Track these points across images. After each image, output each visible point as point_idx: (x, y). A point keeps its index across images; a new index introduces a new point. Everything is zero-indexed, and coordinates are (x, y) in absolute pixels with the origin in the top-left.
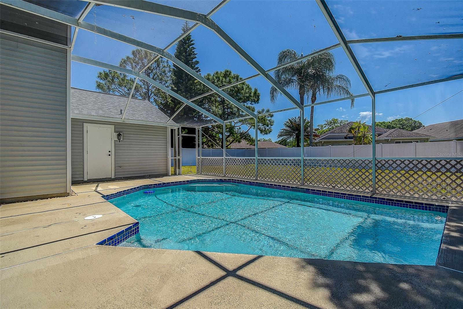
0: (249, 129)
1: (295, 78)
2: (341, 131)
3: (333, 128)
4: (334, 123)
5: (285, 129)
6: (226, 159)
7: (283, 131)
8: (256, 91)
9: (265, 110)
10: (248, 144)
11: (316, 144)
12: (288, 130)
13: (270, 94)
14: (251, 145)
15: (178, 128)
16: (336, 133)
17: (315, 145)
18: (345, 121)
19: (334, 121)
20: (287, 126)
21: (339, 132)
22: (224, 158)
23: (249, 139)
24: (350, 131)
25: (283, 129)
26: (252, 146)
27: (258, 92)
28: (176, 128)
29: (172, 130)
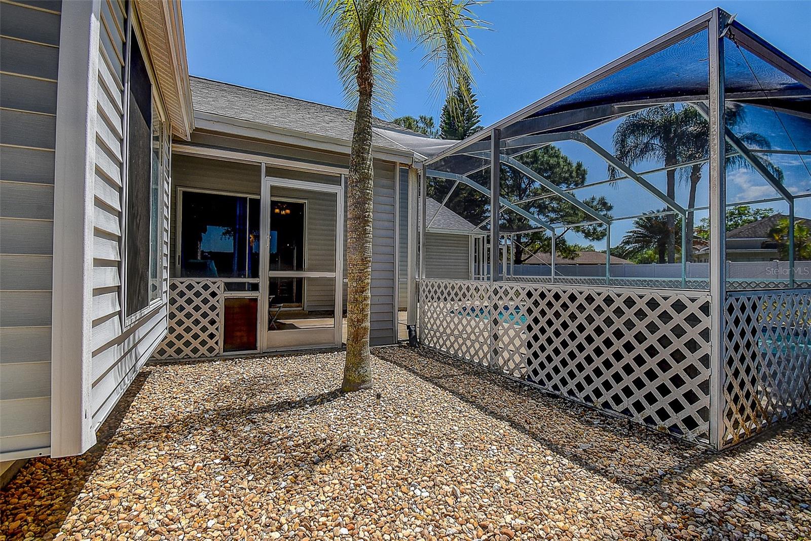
0: (565, 232)
1: (656, 141)
2: (755, 232)
3: (737, 225)
4: (739, 214)
5: (635, 232)
6: (556, 279)
7: (631, 234)
8: (579, 166)
9: (598, 199)
10: (559, 256)
11: (698, 258)
12: (642, 234)
13: (609, 170)
14: (566, 257)
15: (483, 237)
16: (742, 238)
17: (696, 259)
18: (766, 210)
19: (739, 211)
20: (642, 226)
21: (750, 235)
22: (552, 277)
23: (564, 249)
24: (770, 235)
25: (630, 232)
26: (567, 260)
27: (584, 167)
28: (480, 236)
29: (476, 239)
